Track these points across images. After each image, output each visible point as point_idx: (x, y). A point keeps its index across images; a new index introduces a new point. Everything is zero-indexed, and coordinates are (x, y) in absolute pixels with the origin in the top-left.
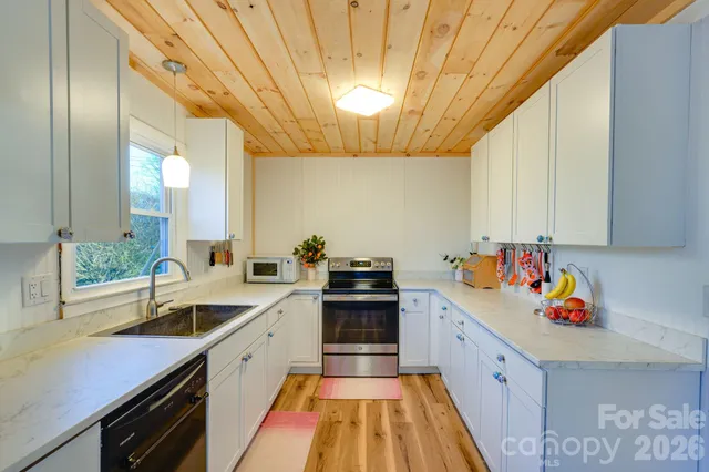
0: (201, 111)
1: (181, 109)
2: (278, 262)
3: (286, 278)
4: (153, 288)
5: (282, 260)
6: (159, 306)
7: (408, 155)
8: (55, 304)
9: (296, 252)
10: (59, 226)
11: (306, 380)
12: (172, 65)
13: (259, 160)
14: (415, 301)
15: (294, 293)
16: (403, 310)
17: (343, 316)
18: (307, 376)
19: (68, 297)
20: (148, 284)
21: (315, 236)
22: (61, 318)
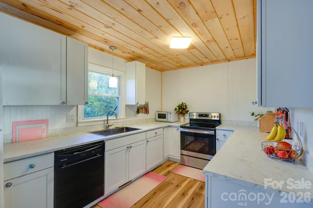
0: (131, 59)
1: (123, 60)
2: (166, 113)
3: (169, 120)
4: (108, 120)
5: (168, 113)
6: (109, 126)
7: (229, 61)
8: (76, 122)
9: (176, 109)
10: (62, 101)
11: (173, 164)
12: (112, 48)
13: (163, 73)
14: (224, 135)
15: (169, 126)
16: (218, 140)
17: (191, 139)
18: (175, 162)
19: (80, 120)
20: (106, 119)
21: (182, 103)
22: (77, 126)
